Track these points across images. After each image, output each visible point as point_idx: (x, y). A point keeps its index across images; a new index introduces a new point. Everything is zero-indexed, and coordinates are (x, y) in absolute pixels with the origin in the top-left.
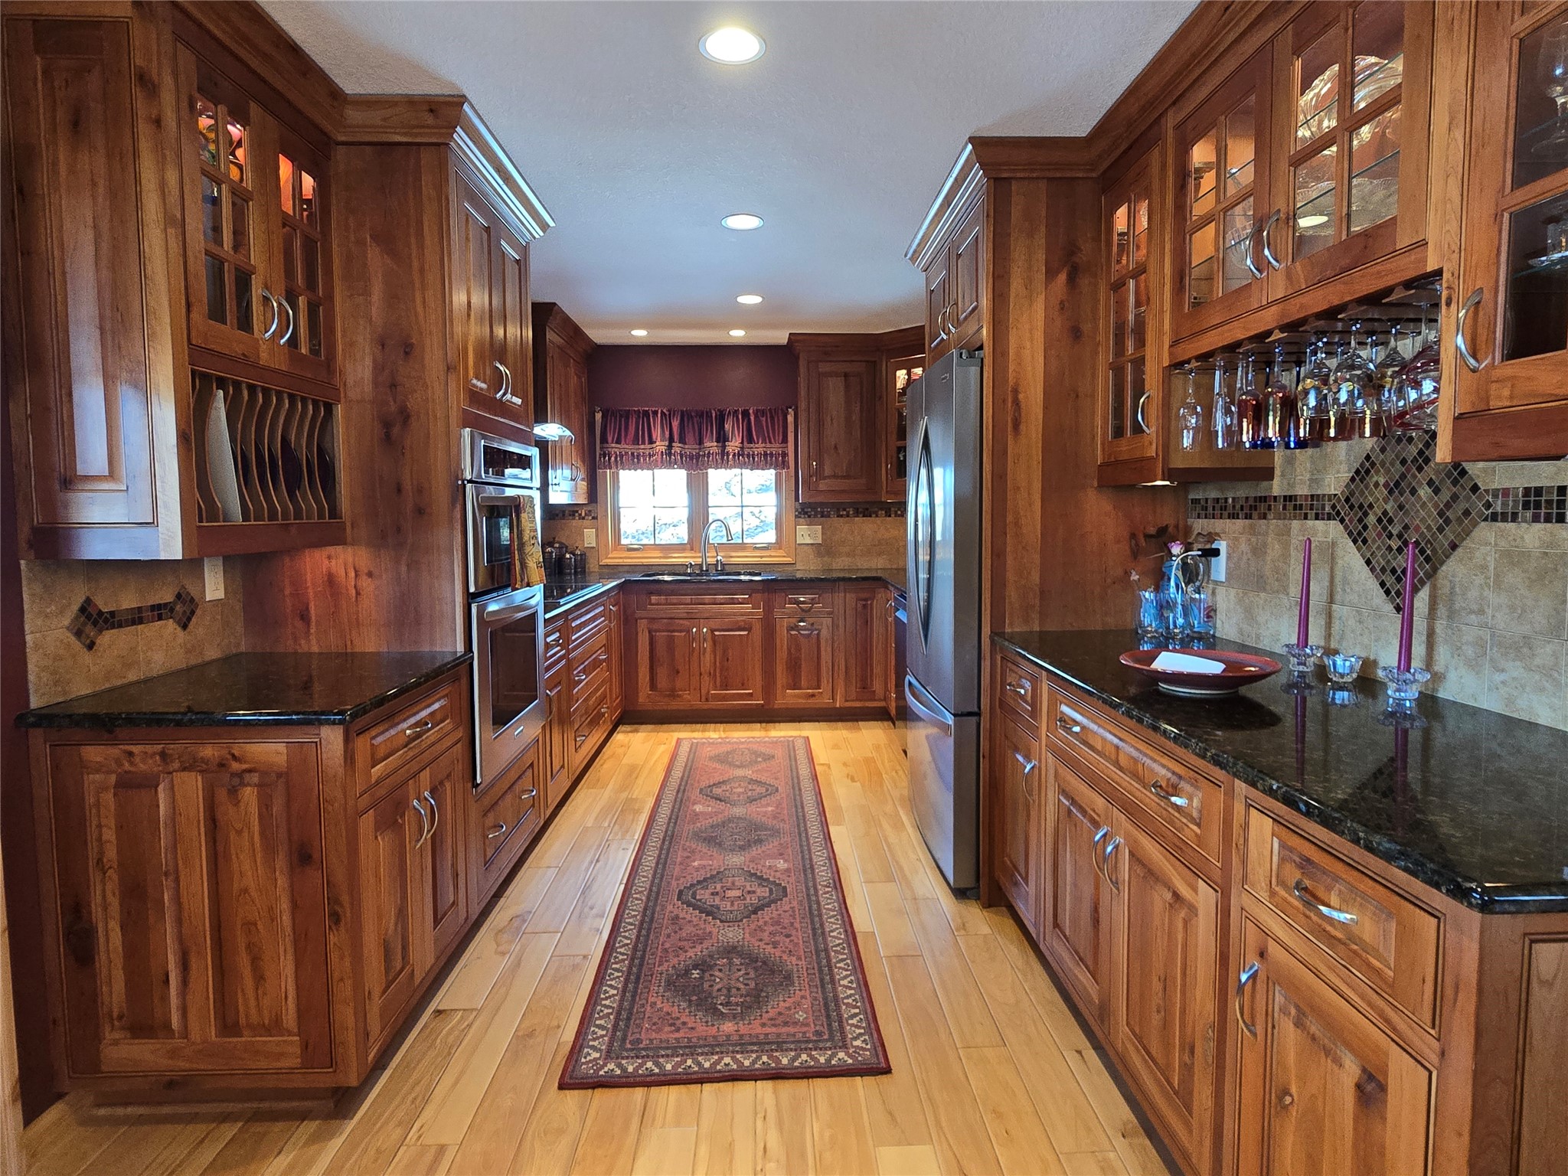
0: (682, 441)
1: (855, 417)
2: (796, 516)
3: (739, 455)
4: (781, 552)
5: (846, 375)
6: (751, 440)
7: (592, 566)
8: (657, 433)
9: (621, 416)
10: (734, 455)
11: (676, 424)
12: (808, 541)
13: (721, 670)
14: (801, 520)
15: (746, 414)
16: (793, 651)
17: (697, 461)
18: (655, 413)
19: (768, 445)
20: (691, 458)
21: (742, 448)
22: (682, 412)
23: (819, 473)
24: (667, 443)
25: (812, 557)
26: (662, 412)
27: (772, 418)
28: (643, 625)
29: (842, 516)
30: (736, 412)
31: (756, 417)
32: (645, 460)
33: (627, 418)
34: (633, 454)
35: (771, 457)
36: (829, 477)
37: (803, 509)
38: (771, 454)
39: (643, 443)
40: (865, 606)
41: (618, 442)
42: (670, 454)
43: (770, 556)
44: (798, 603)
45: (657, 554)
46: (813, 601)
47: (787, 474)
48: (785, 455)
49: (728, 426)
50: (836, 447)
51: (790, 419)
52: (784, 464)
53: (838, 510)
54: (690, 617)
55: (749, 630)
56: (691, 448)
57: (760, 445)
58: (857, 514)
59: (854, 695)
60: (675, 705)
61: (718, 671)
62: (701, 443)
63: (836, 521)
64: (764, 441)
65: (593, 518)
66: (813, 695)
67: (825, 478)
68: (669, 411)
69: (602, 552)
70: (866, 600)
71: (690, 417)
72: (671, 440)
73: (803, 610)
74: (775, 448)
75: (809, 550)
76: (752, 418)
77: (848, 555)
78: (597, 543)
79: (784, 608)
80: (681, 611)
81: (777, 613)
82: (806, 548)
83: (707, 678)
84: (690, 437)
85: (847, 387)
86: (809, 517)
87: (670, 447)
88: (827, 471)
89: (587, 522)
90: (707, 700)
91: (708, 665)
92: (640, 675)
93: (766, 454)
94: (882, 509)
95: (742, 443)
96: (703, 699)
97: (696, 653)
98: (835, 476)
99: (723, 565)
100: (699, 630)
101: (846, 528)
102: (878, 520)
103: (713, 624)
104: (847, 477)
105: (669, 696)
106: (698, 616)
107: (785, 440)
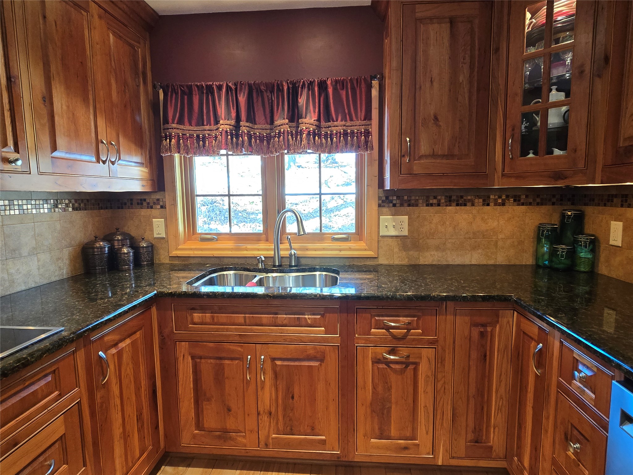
0: (251, 119)
1: (463, 78)
2: (380, 206)
3: (314, 135)
4: (362, 244)
5: (452, 22)
6: (328, 118)
7: (163, 258)
8: (222, 110)
9: (183, 93)
10: (309, 134)
11: (242, 99)
12: (393, 232)
13: (285, 409)
14: (385, 210)
15: (323, 85)
16: (380, 389)
17: (268, 143)
18: (220, 88)
19: (349, 123)
20: (261, 139)
21: (319, 127)
22: (250, 86)
23: (412, 152)
24: (233, 122)
25: (396, 250)
26: (227, 84)
27: (353, 89)
28: (183, 348)
29: (432, 205)
30: (311, 83)
31: (335, 89)
32: (210, 143)
33: (190, 95)
34: (198, 136)
35: (352, 138)
36: (426, 156)
37: (387, 198)
38: (352, 133)
39: (209, 123)
40: (482, 335)
41: (181, 121)
42: (237, 137)
43: (350, 249)
44: (388, 328)
45: (230, 244)
46: (409, 327)
47: (370, 156)
48: (367, 133)
49: (302, 101)
50: (436, 119)
51: (375, 93)
52: (367, 145)
53: (428, 198)
54: (243, 341)
55: (322, 360)
56: (260, 129)
57: (339, 123)
58: (450, 201)
59: (462, 453)
60: (226, 449)
61: (280, 409)
62: (272, 122)
63: (424, 210)
64: (344, 119)
65: (162, 207)
66: (406, 448)
67: (421, 157)
68: (235, 85)
69: (172, 243)
70: (484, 325)
71: (260, 92)
72: (238, 119)
73: (394, 337)
74: (357, 126)
75: (393, 243)
76: (330, 90)
77: (437, 248)
78: (166, 233)
79: (369, 333)
80: (232, 331)
81: (359, 341)
82: (390, 240)
83: (266, 418)
84: (260, 115)
85: (453, 36)
86: (394, 205)
87: (237, 126)
88: (424, 148)
89: (156, 211)
90: (267, 445)
91: (267, 402)
92: (183, 411)
93: (345, 134)
94: (479, 197)
95: (319, 120)
96: (262, 443)
97: (252, 387)
98: (434, 155)
99: (298, 259)
100: (255, 357)
101: (436, 219)
102: (474, 210)
103: (276, 351)
104: (450, 156)
105: (219, 437)
106: (255, 340)
107: (368, 116)
